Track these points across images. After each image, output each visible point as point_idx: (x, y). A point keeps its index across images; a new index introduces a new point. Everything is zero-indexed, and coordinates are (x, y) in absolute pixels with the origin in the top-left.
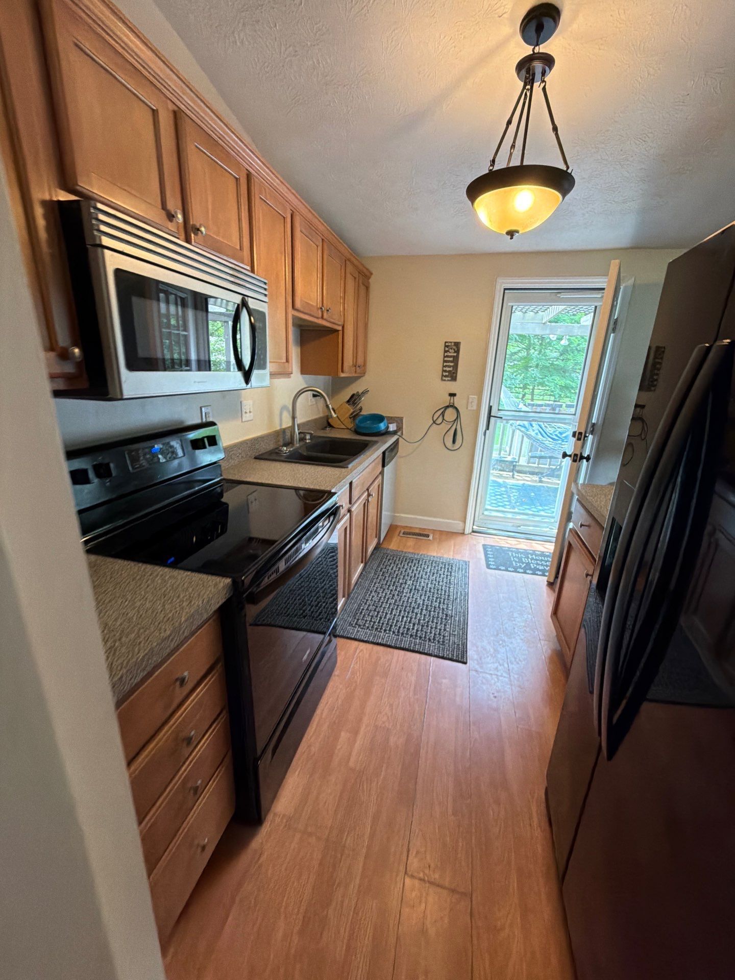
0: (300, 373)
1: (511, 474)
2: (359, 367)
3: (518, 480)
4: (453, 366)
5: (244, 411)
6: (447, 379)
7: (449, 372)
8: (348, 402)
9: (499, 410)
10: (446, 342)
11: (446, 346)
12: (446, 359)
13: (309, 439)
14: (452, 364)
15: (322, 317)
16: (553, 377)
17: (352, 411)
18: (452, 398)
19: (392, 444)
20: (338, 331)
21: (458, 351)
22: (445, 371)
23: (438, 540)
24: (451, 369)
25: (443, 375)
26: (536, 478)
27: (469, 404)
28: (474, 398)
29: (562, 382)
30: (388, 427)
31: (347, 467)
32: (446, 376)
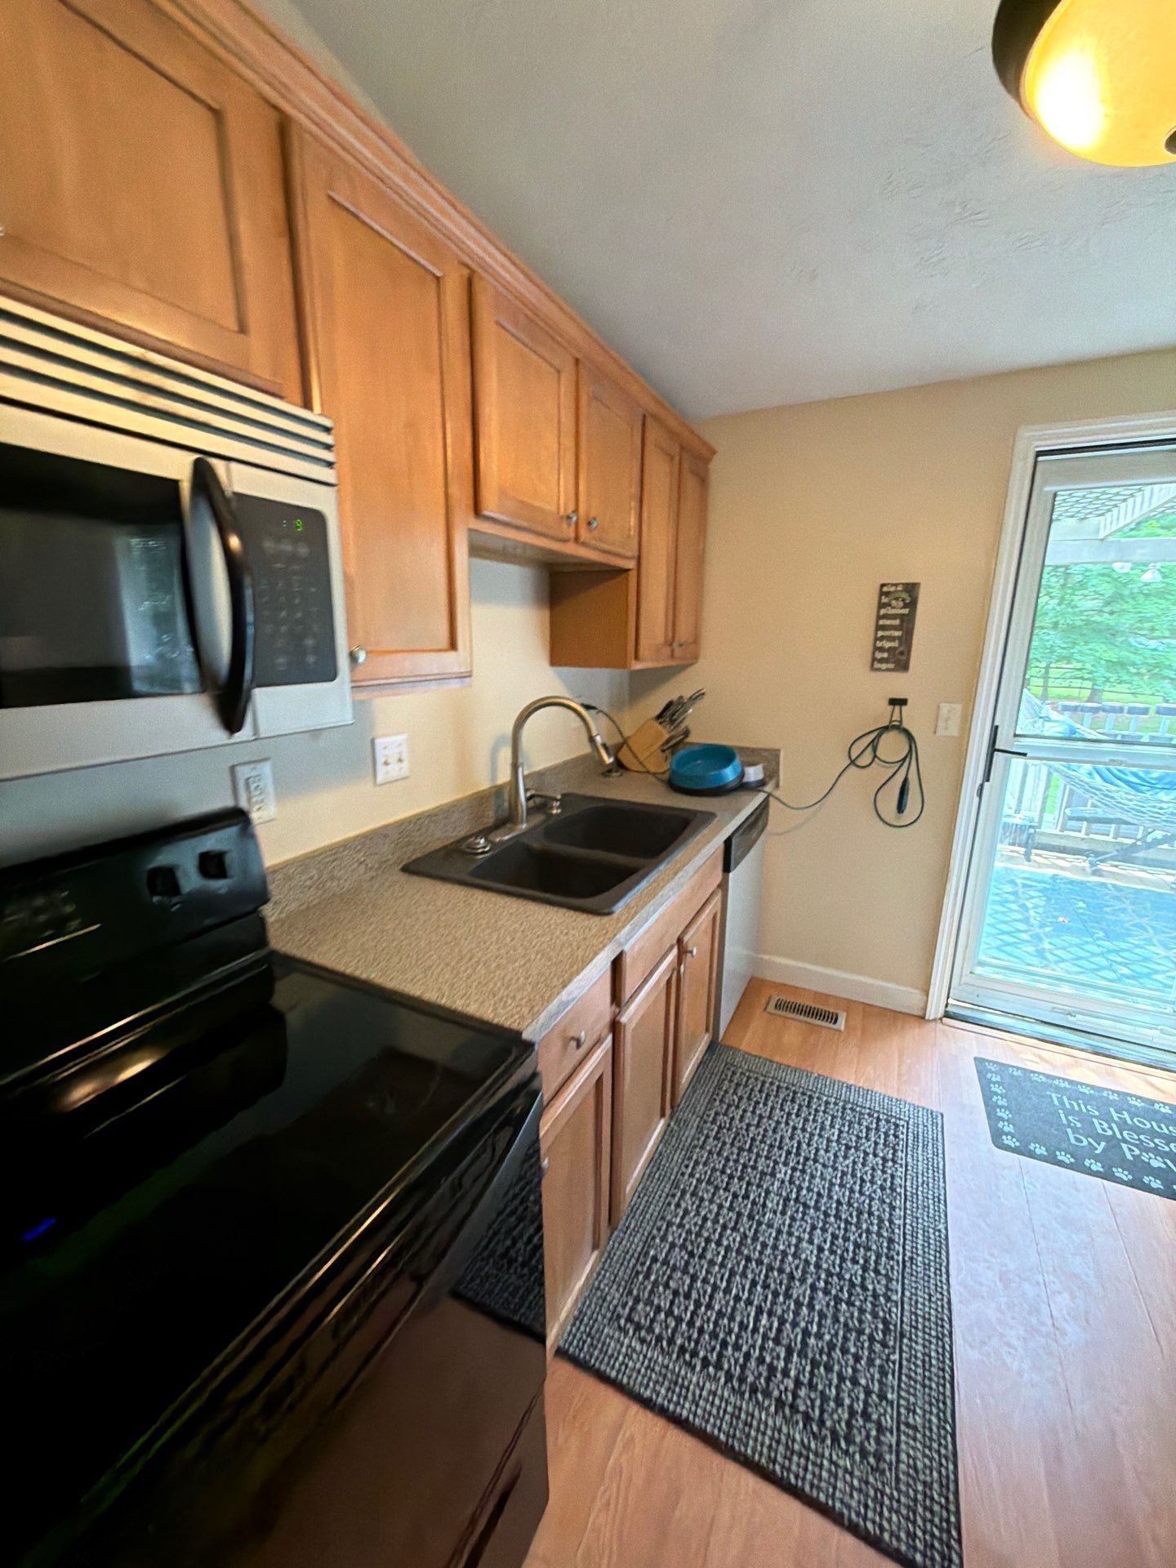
0: (545, 664)
1: (1023, 850)
2: (681, 645)
3: (1040, 866)
4: (899, 638)
5: (380, 760)
6: (884, 666)
7: (889, 650)
8: (660, 716)
9: (1016, 735)
10: (883, 585)
11: (882, 594)
12: (881, 622)
13: (558, 808)
14: (897, 634)
15: (577, 539)
16: (1091, 646)
17: (667, 736)
18: (897, 708)
19: (752, 814)
20: (628, 570)
21: (912, 605)
22: (881, 649)
23: (859, 1033)
24: (895, 644)
25: (874, 659)
26: (1083, 863)
27: (941, 724)
28: (951, 711)
29: (1113, 655)
30: (742, 775)
31: (609, 914)
32: (881, 661)
